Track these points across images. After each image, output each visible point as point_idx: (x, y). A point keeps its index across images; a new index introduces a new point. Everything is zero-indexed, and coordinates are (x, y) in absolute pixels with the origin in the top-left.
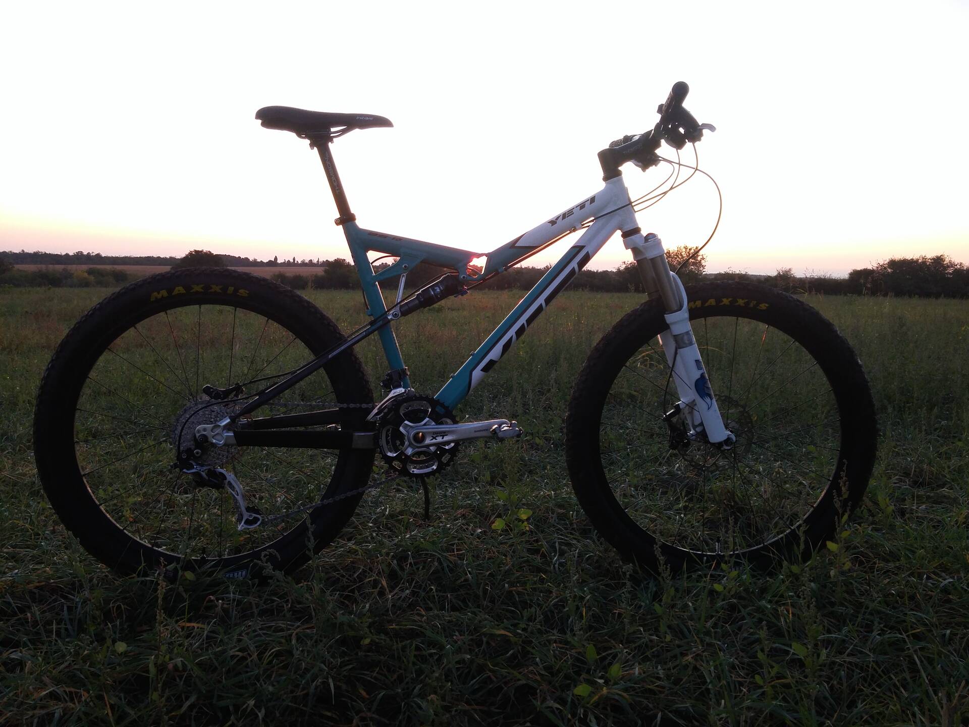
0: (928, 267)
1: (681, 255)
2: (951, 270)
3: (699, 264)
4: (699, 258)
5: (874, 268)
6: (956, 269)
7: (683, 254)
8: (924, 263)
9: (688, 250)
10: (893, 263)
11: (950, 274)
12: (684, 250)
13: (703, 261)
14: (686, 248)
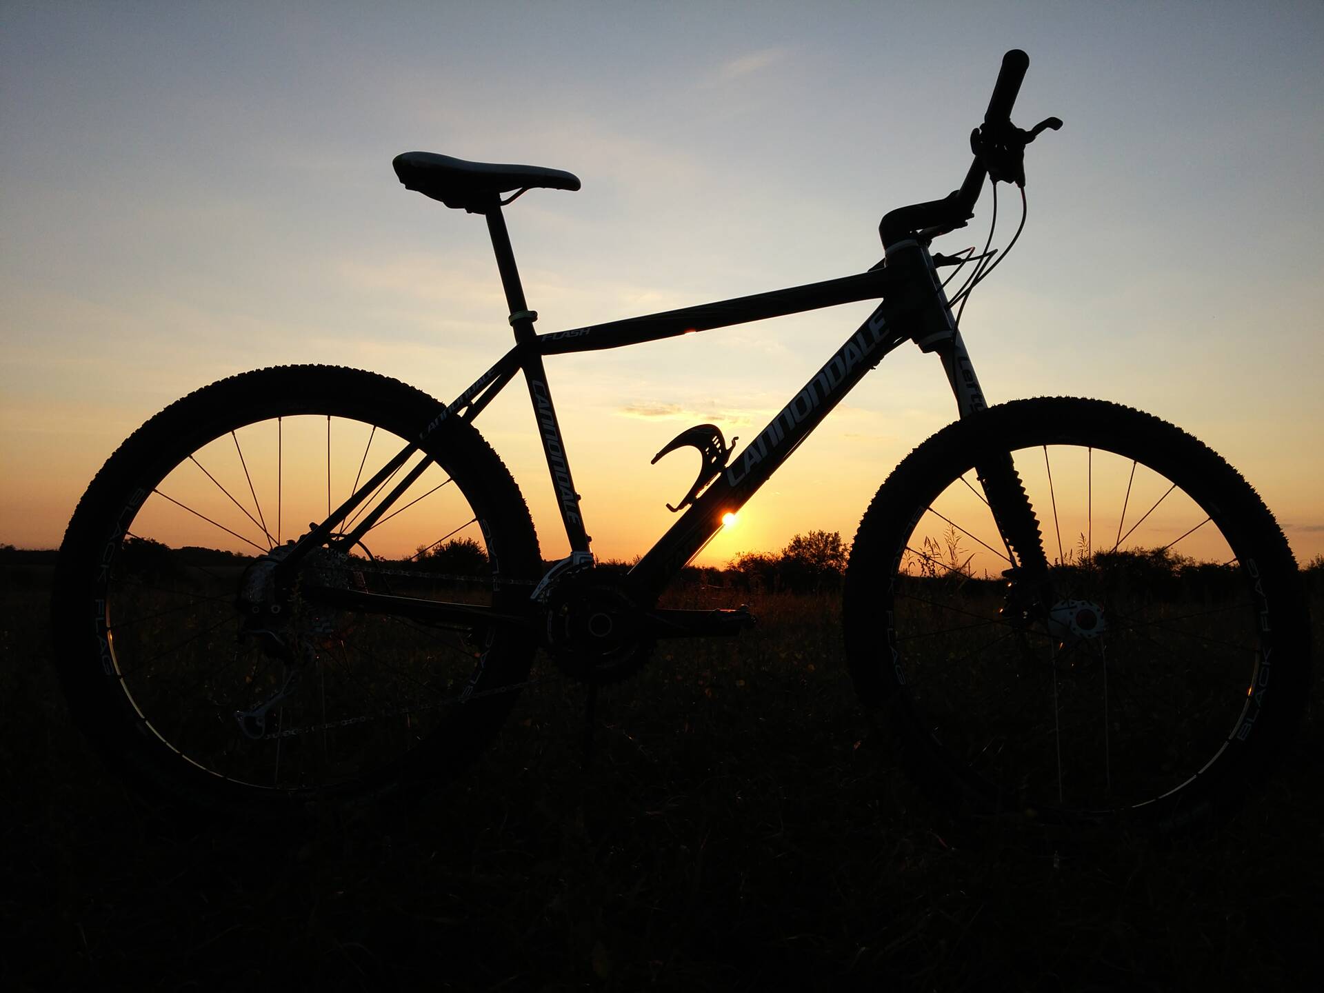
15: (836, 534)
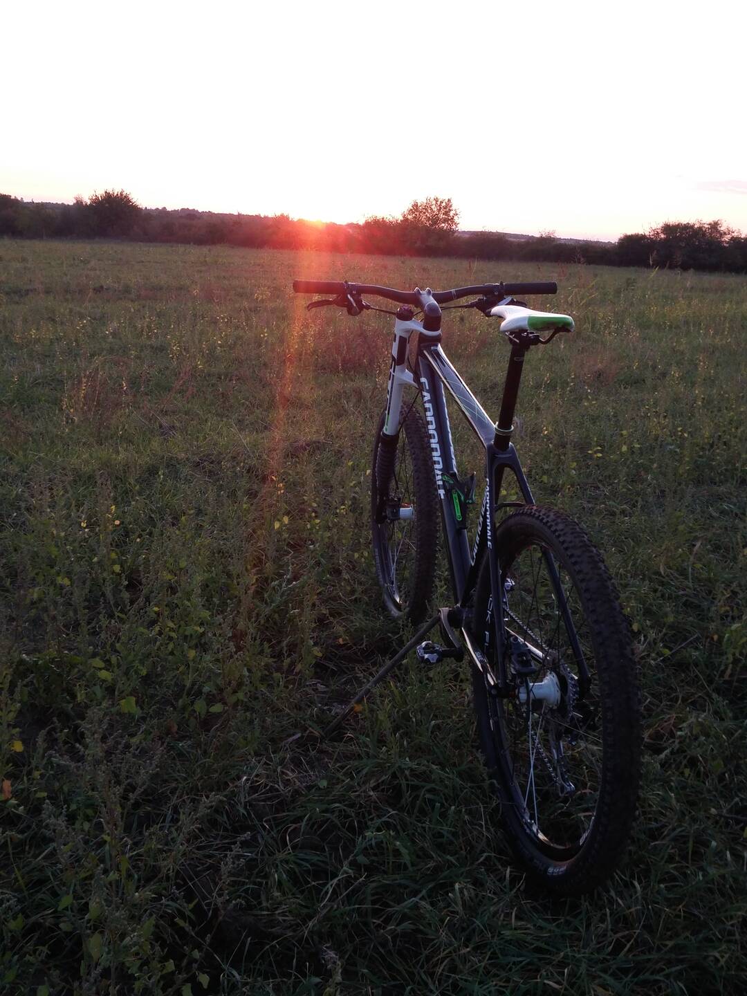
0: (704, 235)
1: (431, 209)
2: (727, 238)
3: (450, 220)
4: (452, 214)
5: (647, 233)
6: (733, 237)
7: (433, 207)
8: (700, 228)
9: (439, 203)
10: (668, 229)
11: (727, 243)
12: (434, 202)
13: (456, 218)
14: (436, 200)
15: (449, 200)
